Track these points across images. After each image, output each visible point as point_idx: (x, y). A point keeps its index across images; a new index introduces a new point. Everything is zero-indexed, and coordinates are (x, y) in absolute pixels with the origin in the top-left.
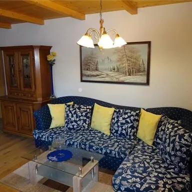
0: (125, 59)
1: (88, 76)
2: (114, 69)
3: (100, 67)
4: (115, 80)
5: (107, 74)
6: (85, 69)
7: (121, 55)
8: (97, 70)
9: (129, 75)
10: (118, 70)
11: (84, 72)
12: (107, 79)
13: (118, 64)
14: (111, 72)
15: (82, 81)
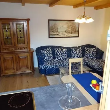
0: (70, 27)
1: (53, 35)
2: (65, 31)
3: (59, 30)
4: (66, 36)
5: (62, 34)
6: (51, 32)
7: (68, 25)
8: (57, 32)
9: (72, 33)
10: (67, 32)
11: (50, 33)
12: (62, 36)
13: (67, 29)
14: (64, 33)
15: (49, 38)
